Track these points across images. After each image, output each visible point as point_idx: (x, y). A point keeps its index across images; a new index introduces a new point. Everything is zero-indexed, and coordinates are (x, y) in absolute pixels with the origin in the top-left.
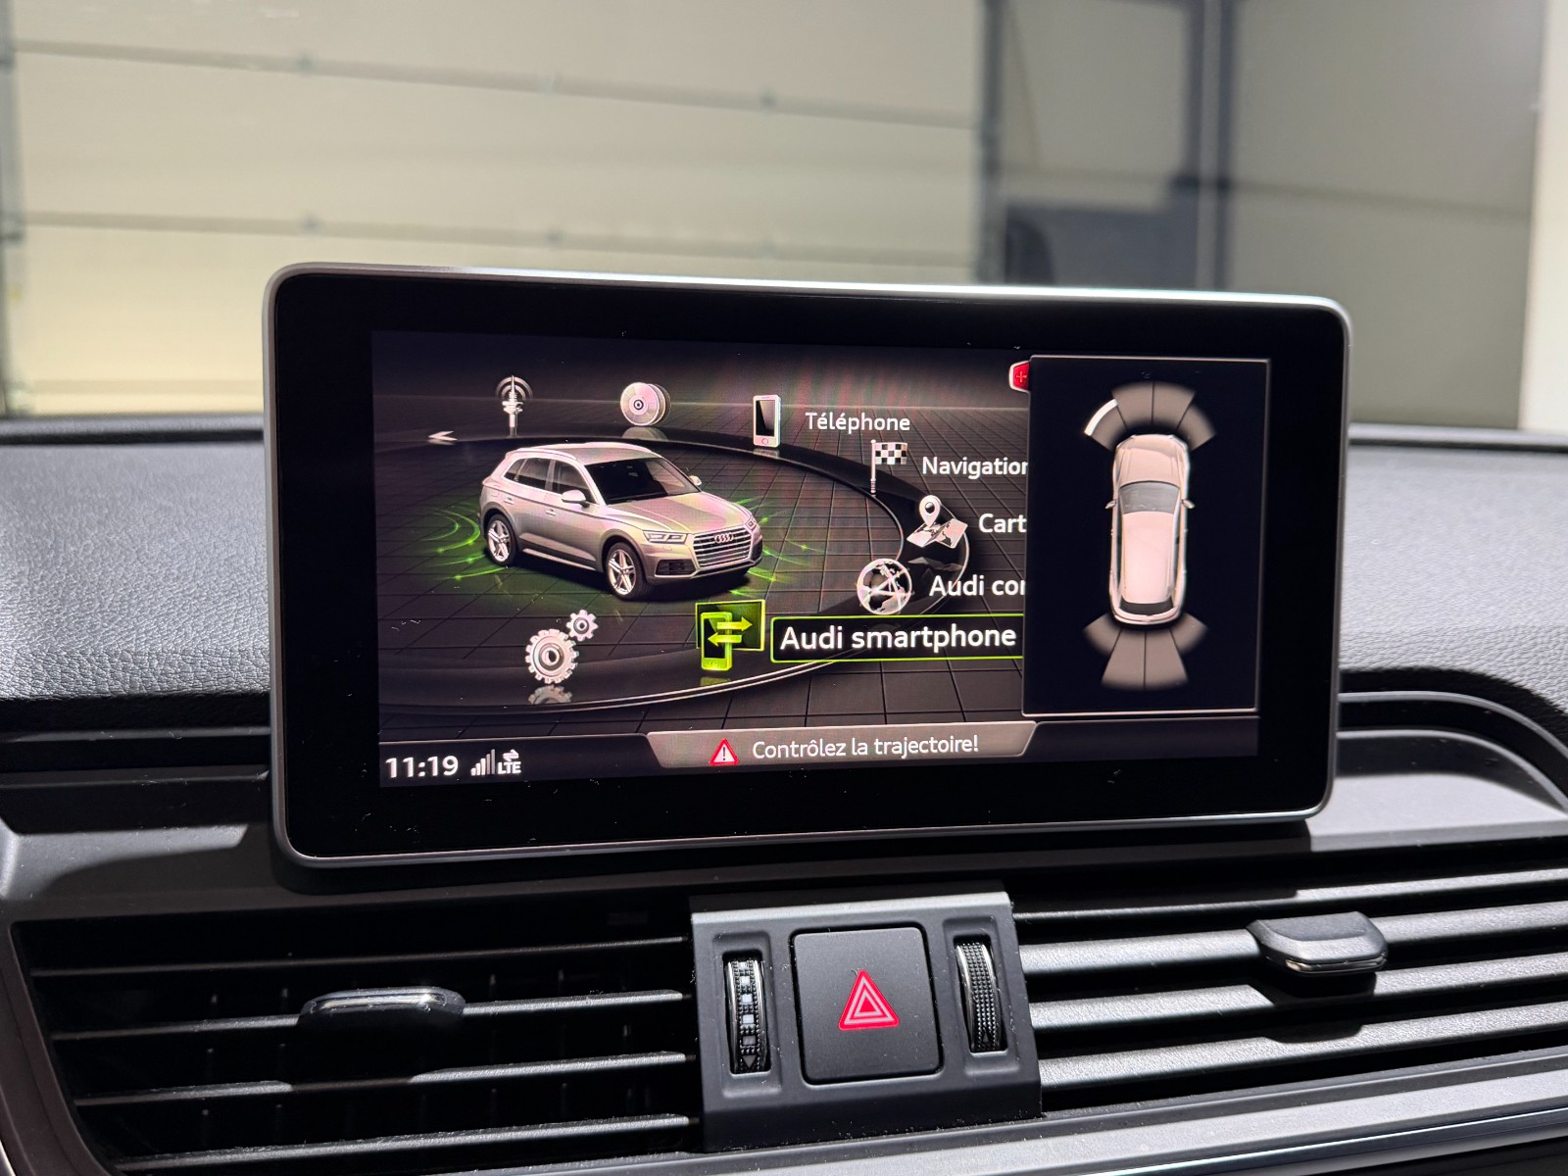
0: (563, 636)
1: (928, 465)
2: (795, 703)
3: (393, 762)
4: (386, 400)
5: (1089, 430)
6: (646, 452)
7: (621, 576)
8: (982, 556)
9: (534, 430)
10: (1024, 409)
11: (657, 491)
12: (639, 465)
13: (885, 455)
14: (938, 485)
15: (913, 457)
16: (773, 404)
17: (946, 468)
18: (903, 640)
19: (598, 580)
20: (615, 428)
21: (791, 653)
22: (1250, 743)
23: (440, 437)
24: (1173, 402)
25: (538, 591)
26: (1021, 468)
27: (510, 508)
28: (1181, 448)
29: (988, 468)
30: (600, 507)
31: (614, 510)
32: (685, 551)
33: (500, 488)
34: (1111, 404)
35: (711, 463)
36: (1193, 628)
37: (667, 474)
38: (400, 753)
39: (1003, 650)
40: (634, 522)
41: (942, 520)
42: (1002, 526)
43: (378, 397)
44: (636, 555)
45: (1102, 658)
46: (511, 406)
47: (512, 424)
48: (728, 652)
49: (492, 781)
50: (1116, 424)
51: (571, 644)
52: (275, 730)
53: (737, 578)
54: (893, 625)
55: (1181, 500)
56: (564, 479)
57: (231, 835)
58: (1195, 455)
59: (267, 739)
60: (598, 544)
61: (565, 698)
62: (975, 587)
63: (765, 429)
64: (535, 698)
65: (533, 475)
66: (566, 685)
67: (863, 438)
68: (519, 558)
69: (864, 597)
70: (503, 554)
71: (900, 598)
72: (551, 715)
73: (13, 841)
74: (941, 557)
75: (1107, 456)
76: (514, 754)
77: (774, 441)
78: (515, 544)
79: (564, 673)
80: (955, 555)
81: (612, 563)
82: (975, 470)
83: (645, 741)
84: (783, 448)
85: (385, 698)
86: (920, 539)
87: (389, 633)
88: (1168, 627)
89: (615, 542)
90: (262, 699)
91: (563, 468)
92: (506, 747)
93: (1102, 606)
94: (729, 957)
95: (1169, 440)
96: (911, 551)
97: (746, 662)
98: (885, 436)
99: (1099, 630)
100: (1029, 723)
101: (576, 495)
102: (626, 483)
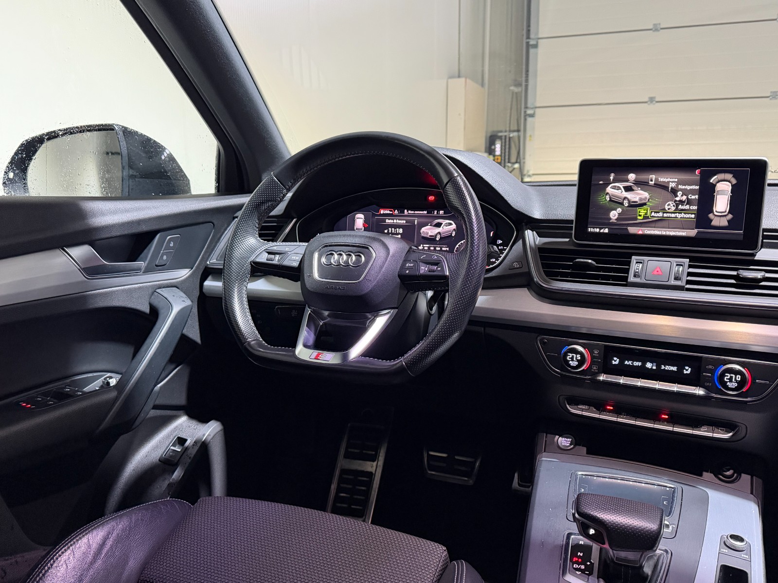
0: (616, 212)
1: (680, 187)
2: (653, 225)
3: (589, 229)
4: (594, 177)
5: (711, 181)
6: (632, 184)
7: (626, 203)
8: (689, 202)
9: (615, 181)
10: (699, 178)
11: (633, 190)
12: (631, 186)
13: (672, 185)
14: (681, 190)
15: (677, 185)
16: (653, 177)
17: (683, 187)
18: (673, 215)
19: (622, 204)
20: (627, 181)
21: (653, 217)
22: (741, 238)
23: (601, 182)
24: (729, 176)
25: (613, 205)
26: (697, 187)
27: (610, 192)
28: (730, 184)
29: (691, 187)
30: (624, 192)
31: (626, 193)
32: (637, 199)
33: (609, 190)
34: (716, 177)
35: (642, 186)
36: (730, 216)
37: (635, 188)
38: (591, 227)
39: (692, 218)
40: (628, 195)
41: (682, 196)
42: (693, 197)
43: (593, 177)
44: (629, 200)
45: (711, 221)
46: (612, 178)
47: (612, 180)
48: (642, 216)
49: (604, 234)
50: (717, 180)
52: (574, 225)
53: (645, 204)
54: (671, 213)
55: (729, 193)
56: (619, 188)
57: (567, 240)
58: (732, 185)
59: (573, 226)
60: (623, 199)
61: (616, 221)
62: (687, 207)
63: (651, 181)
64: (610, 221)
65: (614, 188)
66: (616, 219)
67: (669, 182)
68: (611, 200)
69: (667, 207)
70: (608, 199)
71: (673, 208)
72: (613, 224)
73: (539, 238)
74: (682, 202)
75: (715, 185)
76: (607, 229)
77: (653, 183)
78: (610, 198)
79: (616, 218)
80: (684, 202)
81: (625, 201)
82: (688, 188)
83: (627, 229)
84: (655, 184)
85: (589, 220)
86: (677, 199)
87: (591, 210)
88: (725, 216)
89: (625, 198)
90: (572, 221)
91: (618, 187)
92: (605, 228)
93: (712, 211)
94: (637, 263)
95: (728, 183)
96: (676, 201)
97: (645, 218)
98: (672, 182)
99: (711, 216)
100: (696, 231)
101: (620, 191)
102: (628, 189)
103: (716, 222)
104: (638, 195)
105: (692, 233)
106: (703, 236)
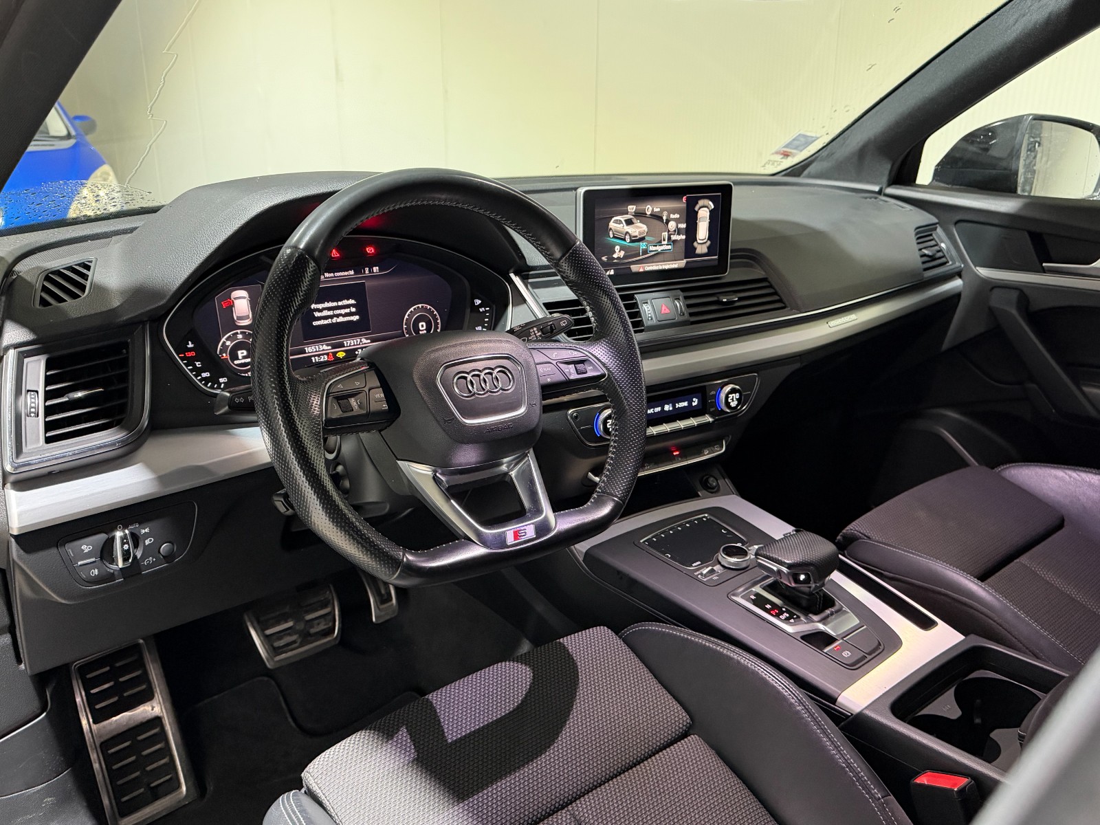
2: (651, 260)
5: (695, 208)
6: (632, 217)
7: (628, 239)
8: (679, 232)
9: (616, 214)
10: (685, 205)
11: (633, 223)
12: (631, 219)
15: (669, 214)
16: (649, 206)
19: (625, 239)
20: (627, 213)
21: (651, 251)
22: (716, 263)
24: (708, 202)
25: (616, 241)
26: (685, 215)
27: (613, 228)
28: (708, 210)
29: (680, 216)
30: (625, 227)
31: (627, 227)
32: (637, 234)
33: (612, 224)
34: (698, 203)
35: (641, 218)
36: (709, 243)
37: (635, 220)
39: (681, 248)
40: (629, 229)
42: (682, 226)
43: (596, 210)
44: (630, 235)
45: (696, 249)
46: (613, 210)
47: (613, 213)
50: (699, 207)
53: (644, 238)
55: (708, 220)
56: (620, 222)
58: (710, 211)
60: (624, 233)
61: (620, 261)
62: (677, 237)
63: (648, 211)
65: (616, 222)
67: (662, 212)
68: (614, 236)
70: (612, 236)
72: (619, 264)
75: (697, 212)
77: (649, 213)
78: (614, 234)
81: (627, 236)
82: (678, 216)
84: (651, 215)
88: (705, 243)
89: (627, 233)
91: (620, 220)
92: (611, 269)
93: (695, 240)
94: (641, 303)
95: (706, 209)
98: (665, 211)
99: (695, 244)
100: (685, 261)
101: (622, 225)
102: (629, 222)
103: (698, 251)
104: (639, 229)
105: (681, 264)
106: (689, 266)
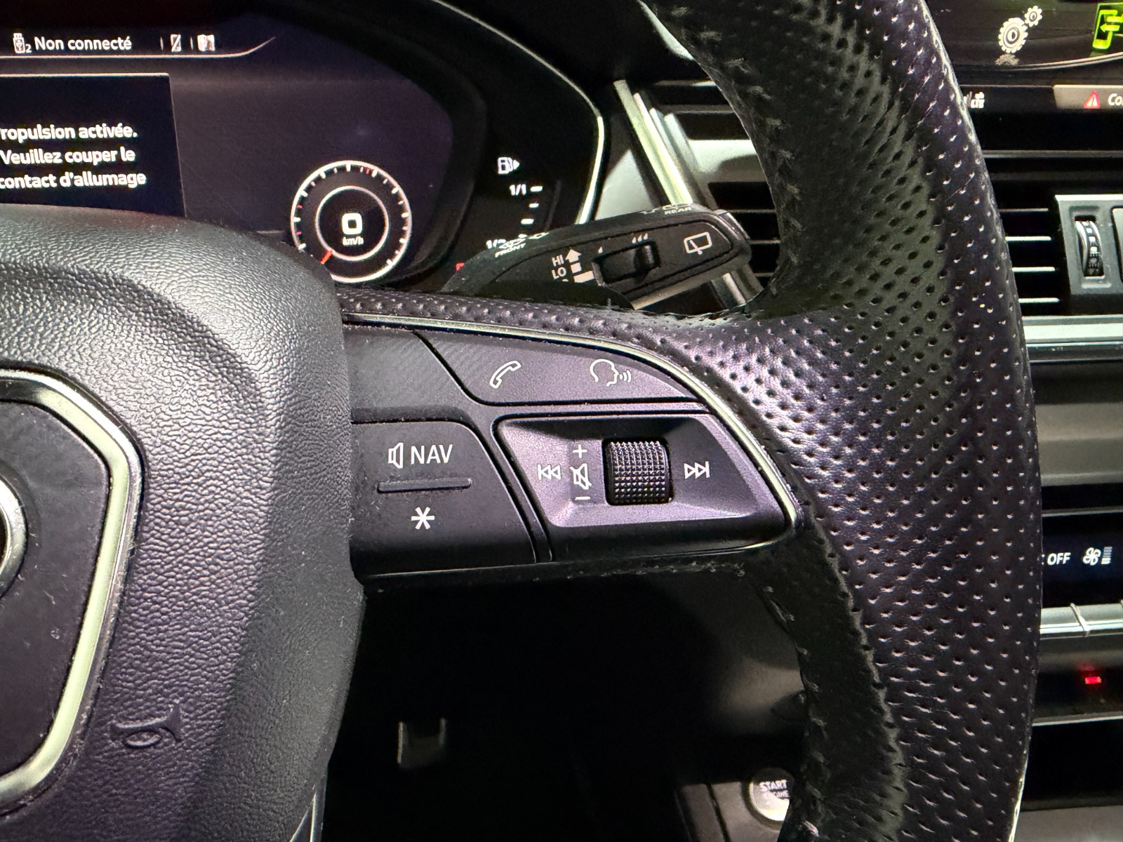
0: (1022, 22)
48: (1110, 36)
51: (1026, 28)
61: (1014, 62)
64: (999, 62)
72: (1007, 73)
73: (693, 142)
76: (982, 95)
83: (1051, 92)
92: (976, 91)
97: (1118, 43)
